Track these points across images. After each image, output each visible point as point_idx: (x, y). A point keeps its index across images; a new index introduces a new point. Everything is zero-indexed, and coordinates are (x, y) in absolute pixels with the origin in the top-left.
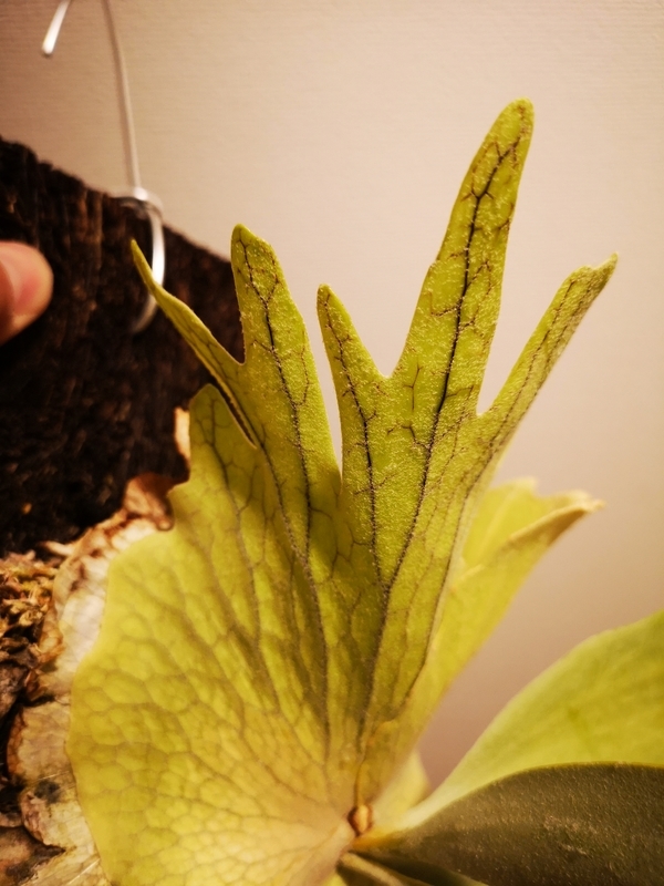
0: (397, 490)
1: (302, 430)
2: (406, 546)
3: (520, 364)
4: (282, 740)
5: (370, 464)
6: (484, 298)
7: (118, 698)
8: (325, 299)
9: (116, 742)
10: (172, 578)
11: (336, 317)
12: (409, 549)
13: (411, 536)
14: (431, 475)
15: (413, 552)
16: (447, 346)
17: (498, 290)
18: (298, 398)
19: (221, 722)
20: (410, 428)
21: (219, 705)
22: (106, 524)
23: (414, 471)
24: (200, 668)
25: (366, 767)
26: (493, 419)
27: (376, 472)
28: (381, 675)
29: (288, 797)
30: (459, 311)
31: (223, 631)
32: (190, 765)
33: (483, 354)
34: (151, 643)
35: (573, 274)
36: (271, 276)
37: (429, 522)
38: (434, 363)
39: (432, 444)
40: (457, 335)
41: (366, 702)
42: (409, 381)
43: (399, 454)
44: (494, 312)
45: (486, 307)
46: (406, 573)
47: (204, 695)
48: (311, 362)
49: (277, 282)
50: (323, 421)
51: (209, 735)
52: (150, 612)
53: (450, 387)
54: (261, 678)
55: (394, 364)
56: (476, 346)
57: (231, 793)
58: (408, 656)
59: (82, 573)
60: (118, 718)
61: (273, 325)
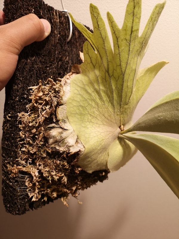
0: (124, 53)
1: (105, 45)
2: (127, 65)
3: (147, 25)
4: (106, 110)
5: (119, 48)
6: (138, 10)
7: (75, 104)
8: (108, 14)
9: (75, 112)
10: (82, 82)
11: (110, 18)
12: (127, 66)
13: (127, 63)
14: (131, 49)
15: (128, 67)
16: (132, 21)
17: (141, 8)
18: (104, 38)
19: (94, 107)
20: (126, 39)
21: (93, 104)
22: (69, 74)
23: (127, 48)
24: (89, 98)
25: (122, 116)
26: (142, 37)
27: (120, 49)
28: (123, 94)
29: (108, 121)
30: (133, 13)
31: (93, 90)
32: (89, 116)
33: (139, 22)
34: (80, 94)
35: (157, 5)
36: (98, 13)
37: (131, 60)
38: (129, 25)
39: (130, 42)
40: (133, 18)
41: (121, 101)
42: (125, 29)
43: (124, 45)
44: (140, 13)
45: (139, 12)
46: (127, 71)
47: (90, 103)
48: (106, 30)
49: (99, 14)
50: (109, 42)
51: (92, 110)
52: (79, 89)
53: (133, 30)
54: (101, 98)
55: (122, 26)
56: (137, 20)
57: (97, 120)
58: (129, 90)
59: (66, 82)
60: (75, 108)
61: (99, 23)
